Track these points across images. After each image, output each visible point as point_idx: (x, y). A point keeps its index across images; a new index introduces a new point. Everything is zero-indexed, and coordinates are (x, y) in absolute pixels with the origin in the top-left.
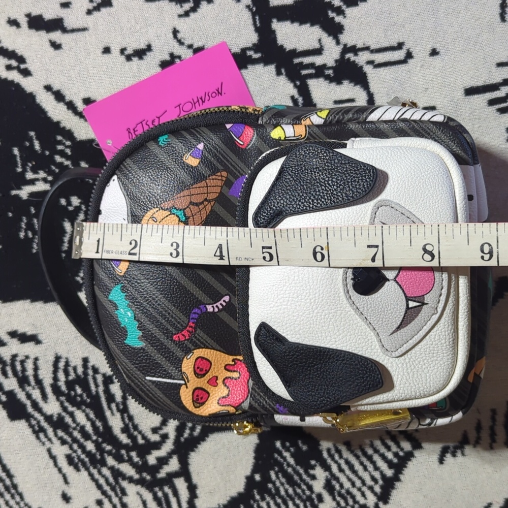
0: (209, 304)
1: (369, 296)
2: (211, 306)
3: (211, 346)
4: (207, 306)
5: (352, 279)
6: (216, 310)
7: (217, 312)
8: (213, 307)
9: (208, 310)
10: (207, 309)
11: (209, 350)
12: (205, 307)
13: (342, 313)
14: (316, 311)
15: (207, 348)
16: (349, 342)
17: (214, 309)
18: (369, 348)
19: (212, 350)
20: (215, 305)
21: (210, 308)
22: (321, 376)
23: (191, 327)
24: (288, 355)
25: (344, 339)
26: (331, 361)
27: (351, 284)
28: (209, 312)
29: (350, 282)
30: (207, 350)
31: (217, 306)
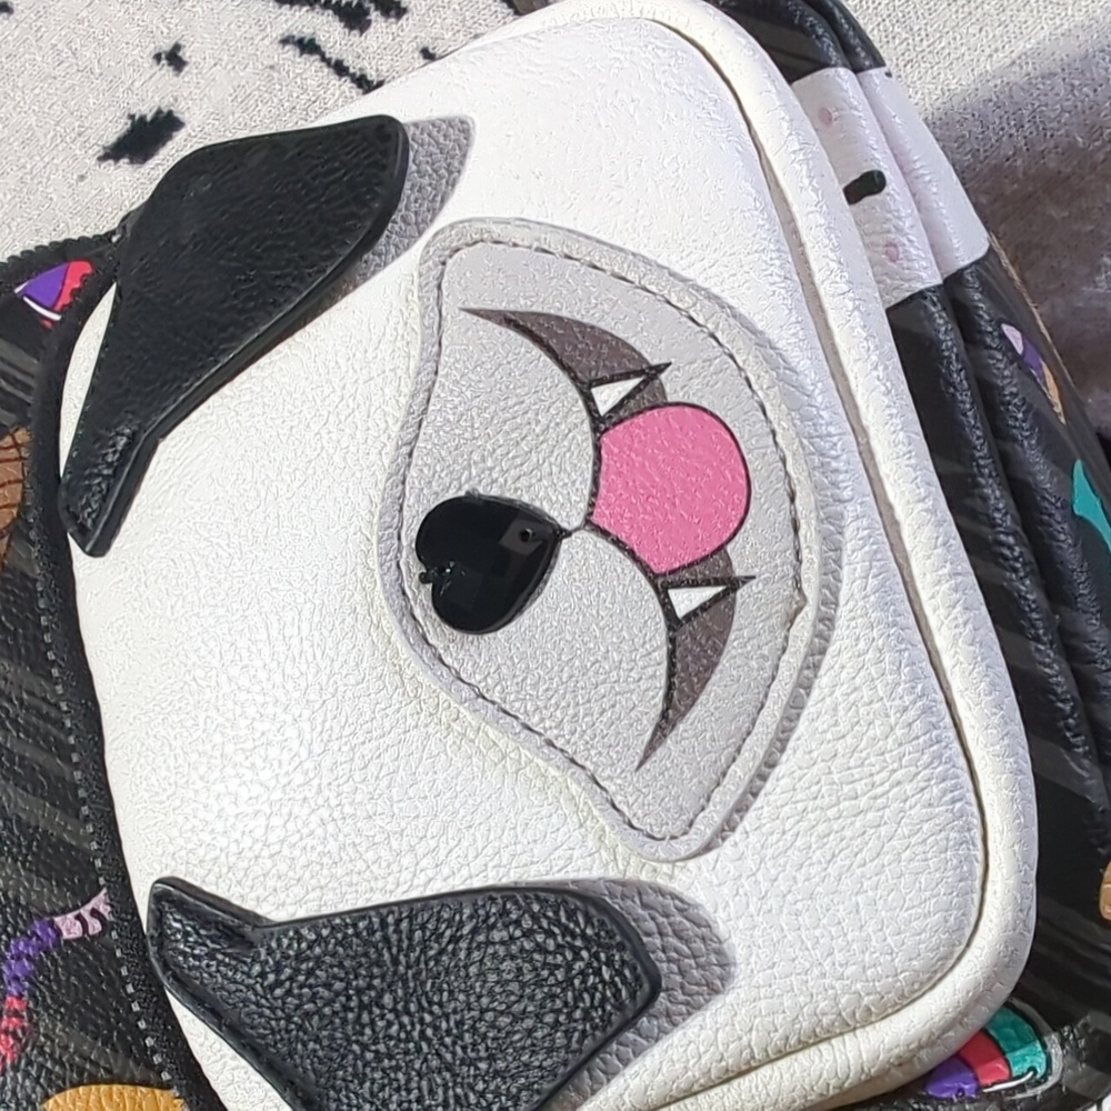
0: (64, 911)
1: (511, 627)
2: (70, 916)
3: (109, 1071)
4: (58, 920)
5: (424, 579)
6: (95, 927)
7: (102, 933)
8: (79, 917)
9: (65, 935)
10: (58, 933)
11: (103, 1088)
12: (52, 924)
13: (428, 736)
14: (327, 762)
15: (94, 1080)
16: (489, 851)
17: (85, 925)
18: (576, 853)
19: (115, 1087)
20: (85, 911)
21: (69, 927)
22: (416, 1034)
23: (17, 1014)
24: (278, 983)
25: (465, 844)
26: (432, 953)
27: (428, 603)
28: (67, 942)
29: (422, 597)
30: (94, 1087)
31: (95, 913)
